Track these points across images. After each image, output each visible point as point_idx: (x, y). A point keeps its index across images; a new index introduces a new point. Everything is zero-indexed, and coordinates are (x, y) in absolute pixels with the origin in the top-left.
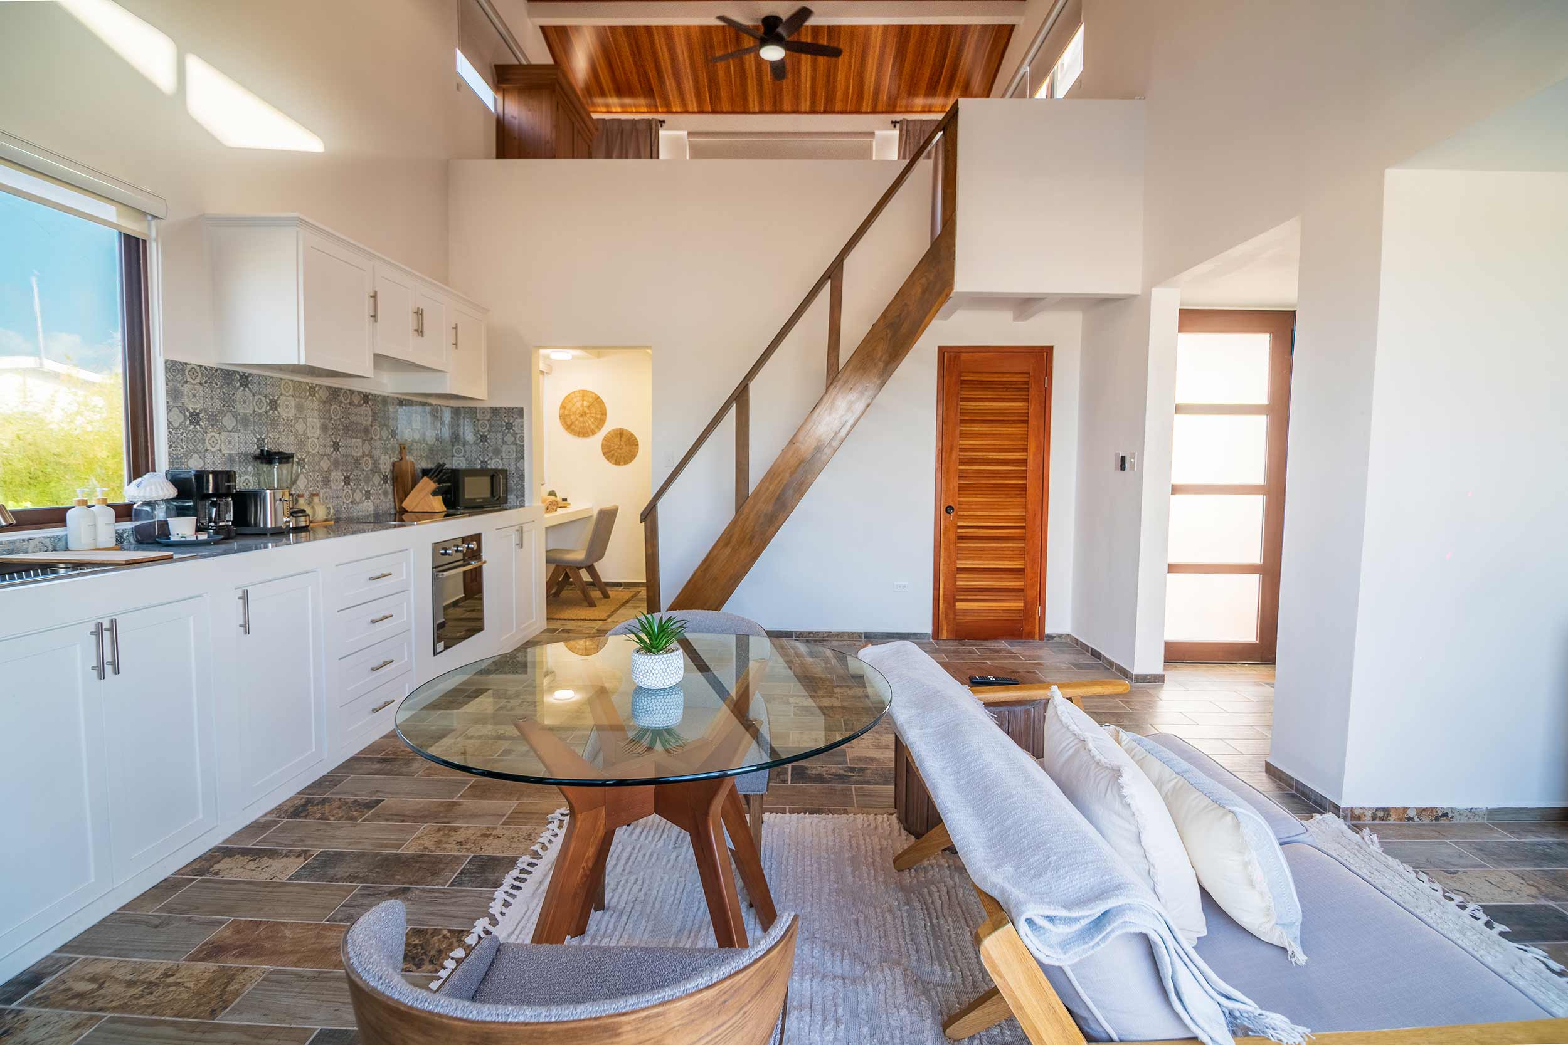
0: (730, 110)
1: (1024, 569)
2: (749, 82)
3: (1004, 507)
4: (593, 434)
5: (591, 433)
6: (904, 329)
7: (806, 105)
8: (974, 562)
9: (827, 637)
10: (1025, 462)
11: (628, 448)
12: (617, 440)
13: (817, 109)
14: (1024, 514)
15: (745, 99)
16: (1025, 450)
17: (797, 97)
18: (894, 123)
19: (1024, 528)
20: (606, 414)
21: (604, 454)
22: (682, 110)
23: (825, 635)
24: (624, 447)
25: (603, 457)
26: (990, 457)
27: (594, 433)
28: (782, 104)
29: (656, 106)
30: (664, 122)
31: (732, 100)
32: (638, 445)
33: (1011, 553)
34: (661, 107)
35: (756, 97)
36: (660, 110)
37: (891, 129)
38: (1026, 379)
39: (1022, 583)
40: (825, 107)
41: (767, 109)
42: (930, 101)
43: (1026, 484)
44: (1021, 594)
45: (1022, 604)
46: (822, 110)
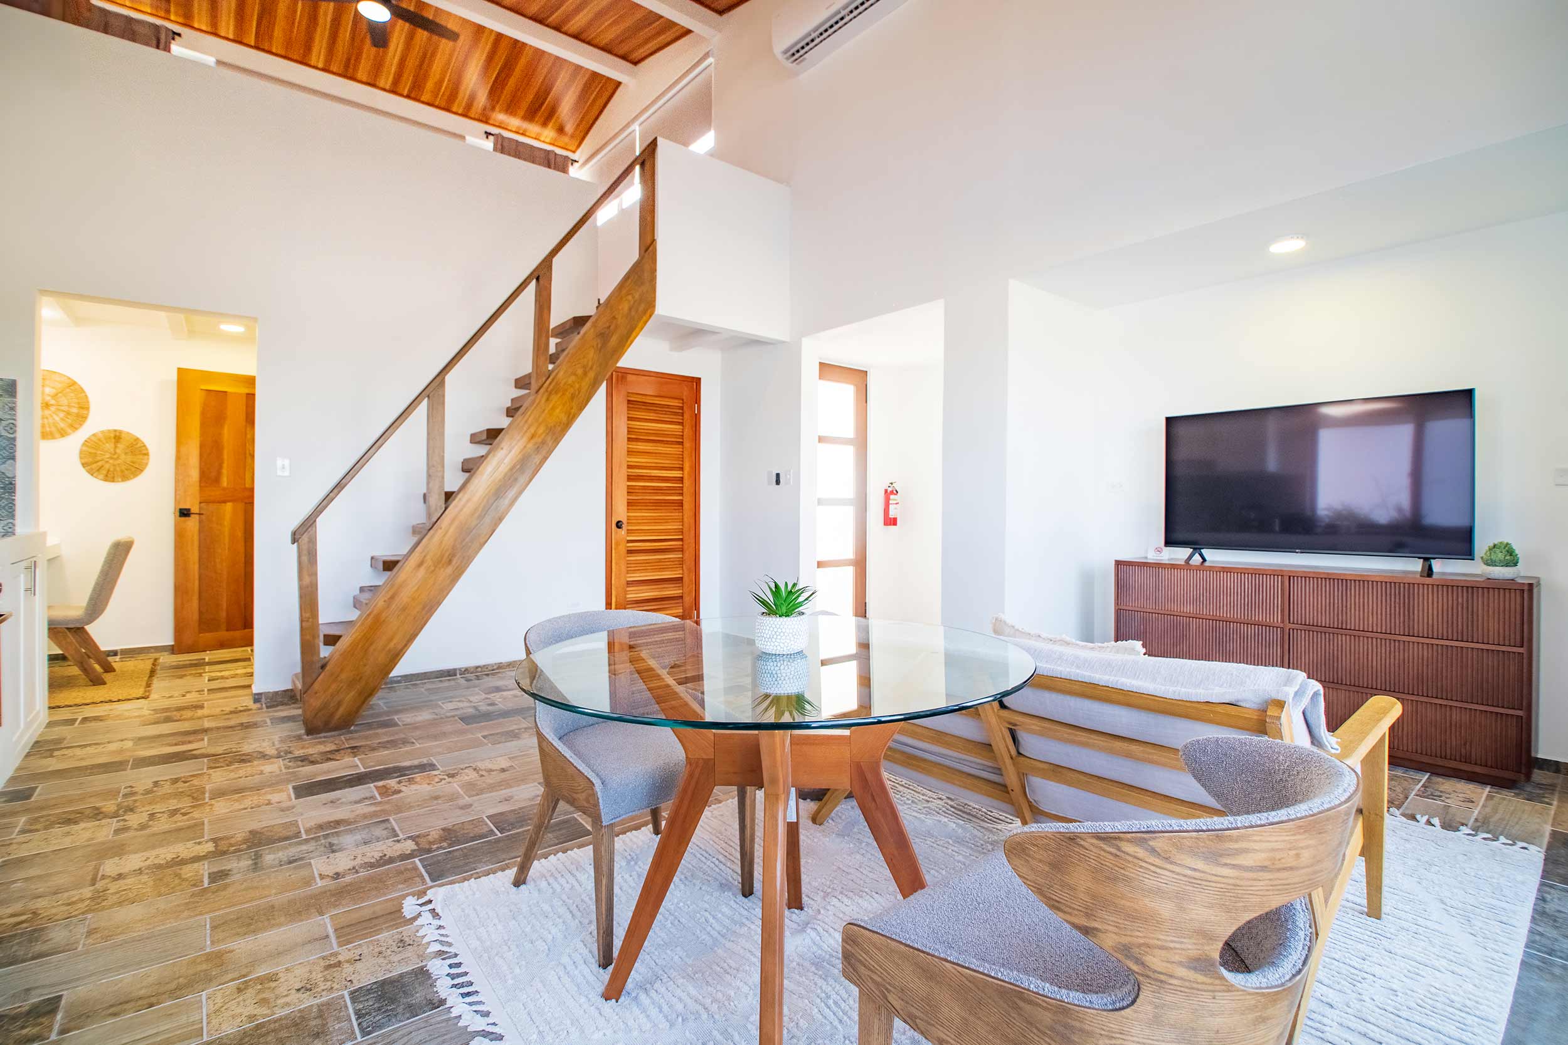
0: (283, 53)
1: (682, 578)
2: (319, 30)
3: (666, 521)
4: (62, 436)
5: (57, 435)
6: (614, 340)
7: (386, 80)
8: (642, 574)
9: (498, 668)
10: (681, 480)
11: (129, 458)
12: (109, 446)
13: (400, 90)
14: (681, 527)
15: (308, 48)
16: (682, 469)
17: (378, 67)
18: (488, 134)
19: (681, 540)
20: (88, 409)
21: (84, 465)
22: (209, 29)
23: (495, 667)
24: (123, 457)
25: (83, 472)
26: (653, 475)
27: (63, 434)
28: (356, 69)
29: (168, 11)
30: (179, 35)
31: (288, 43)
32: (147, 454)
33: (672, 563)
34: (176, 14)
35: (323, 51)
36: (172, 17)
37: (483, 139)
38: (681, 405)
39: (681, 591)
40: (410, 91)
41: (334, 68)
42: (526, 125)
43: (682, 500)
44: (680, 601)
45: (681, 611)
46: (405, 93)
